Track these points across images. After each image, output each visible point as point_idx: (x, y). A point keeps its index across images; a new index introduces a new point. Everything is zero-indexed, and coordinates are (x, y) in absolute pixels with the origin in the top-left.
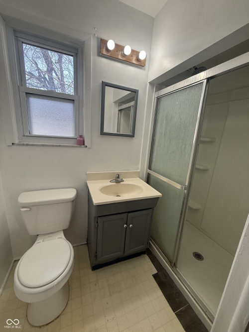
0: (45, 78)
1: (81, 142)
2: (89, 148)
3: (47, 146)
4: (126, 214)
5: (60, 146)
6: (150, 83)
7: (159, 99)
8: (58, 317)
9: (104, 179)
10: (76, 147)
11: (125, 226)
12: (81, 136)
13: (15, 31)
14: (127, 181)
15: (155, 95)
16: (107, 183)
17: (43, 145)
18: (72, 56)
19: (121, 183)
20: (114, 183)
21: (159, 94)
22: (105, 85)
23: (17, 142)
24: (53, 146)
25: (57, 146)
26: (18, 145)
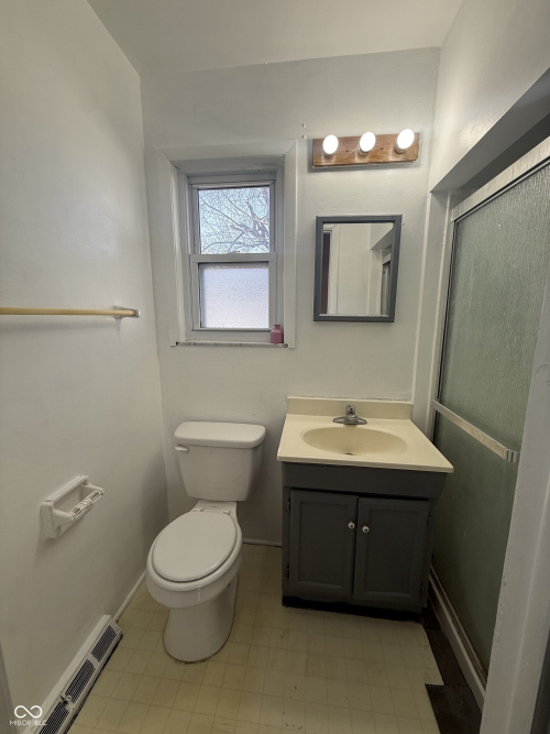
0: (263, 229)
1: (277, 337)
2: (293, 349)
3: (221, 345)
4: (355, 497)
5: (241, 345)
6: (432, 192)
7: (458, 223)
8: (204, 661)
9: (322, 414)
10: (267, 346)
11: (351, 524)
12: (277, 327)
13: (189, 177)
14: (373, 425)
15: (449, 218)
16: (327, 423)
17: (216, 345)
18: (268, 186)
19: (359, 426)
20: (342, 425)
21: (458, 212)
22: (321, 221)
23: (182, 340)
24: (231, 345)
25: (236, 345)
26: (184, 344)
